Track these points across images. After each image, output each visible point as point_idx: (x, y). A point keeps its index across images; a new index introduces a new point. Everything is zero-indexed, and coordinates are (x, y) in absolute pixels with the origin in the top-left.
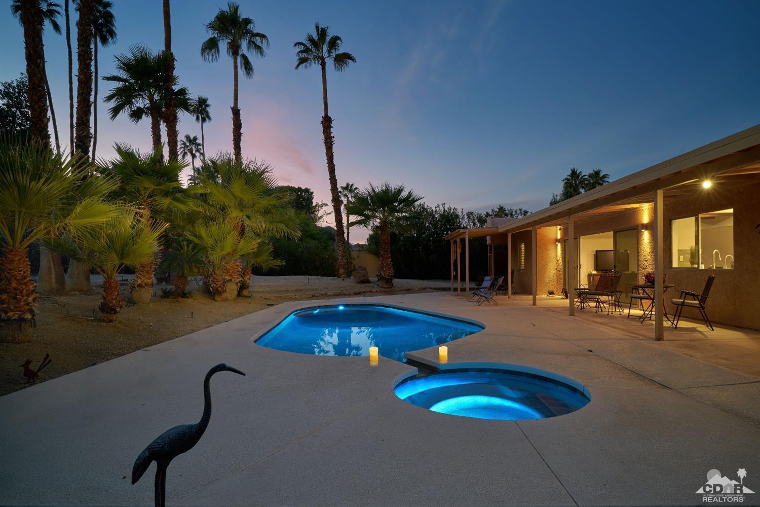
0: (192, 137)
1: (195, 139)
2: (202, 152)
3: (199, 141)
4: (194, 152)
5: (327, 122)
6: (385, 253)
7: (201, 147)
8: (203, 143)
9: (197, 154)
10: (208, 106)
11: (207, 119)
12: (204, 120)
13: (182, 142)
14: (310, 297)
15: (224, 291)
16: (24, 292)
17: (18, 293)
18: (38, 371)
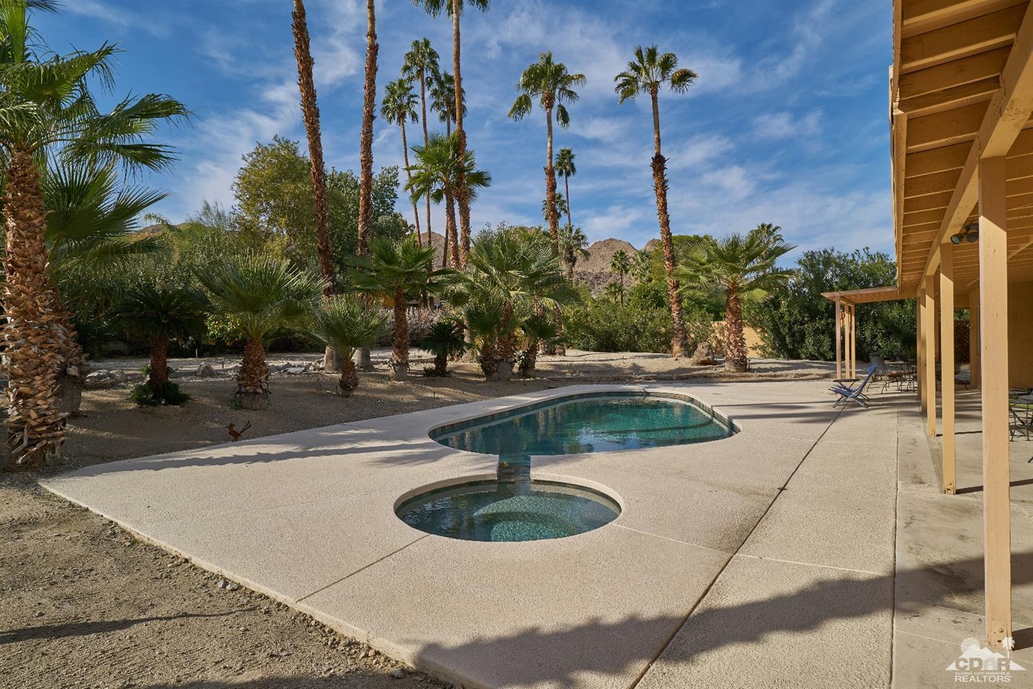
2: (567, 209)
5: (659, 164)
7: (566, 204)
8: (568, 199)
10: (573, 156)
12: (568, 174)
15: (494, 372)
16: (257, 372)
17: (253, 372)
18: (241, 432)
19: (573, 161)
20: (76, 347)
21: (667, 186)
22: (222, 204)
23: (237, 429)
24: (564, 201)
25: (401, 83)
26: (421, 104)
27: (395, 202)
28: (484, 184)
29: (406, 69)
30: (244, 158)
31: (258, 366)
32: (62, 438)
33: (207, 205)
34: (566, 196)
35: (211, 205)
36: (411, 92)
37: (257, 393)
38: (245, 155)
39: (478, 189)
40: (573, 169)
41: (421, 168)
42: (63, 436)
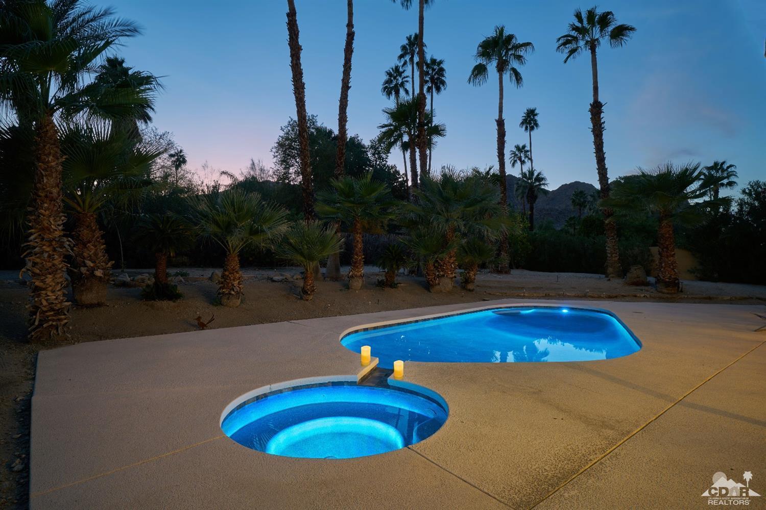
0: (521, 146)
1: (524, 147)
2: (530, 157)
3: (528, 148)
4: (523, 159)
5: (596, 109)
6: (665, 250)
7: (529, 153)
8: (531, 149)
9: (526, 160)
10: (536, 115)
11: (535, 127)
12: (532, 128)
13: (512, 152)
14: (542, 296)
15: (436, 285)
16: (232, 278)
17: (228, 278)
18: (207, 324)
19: (536, 118)
20: (104, 256)
21: (603, 128)
22: (262, 162)
23: (205, 320)
24: (528, 151)
25: (397, 68)
26: (411, 83)
27: (388, 156)
28: (440, 135)
29: (401, 57)
30: (282, 129)
31: (233, 273)
32: (66, 321)
33: (253, 164)
34: (529, 147)
35: (256, 162)
36: (403, 75)
37: (230, 294)
38: (283, 127)
39: (436, 139)
40: (537, 125)
41: (391, 125)
42: (65, 319)
